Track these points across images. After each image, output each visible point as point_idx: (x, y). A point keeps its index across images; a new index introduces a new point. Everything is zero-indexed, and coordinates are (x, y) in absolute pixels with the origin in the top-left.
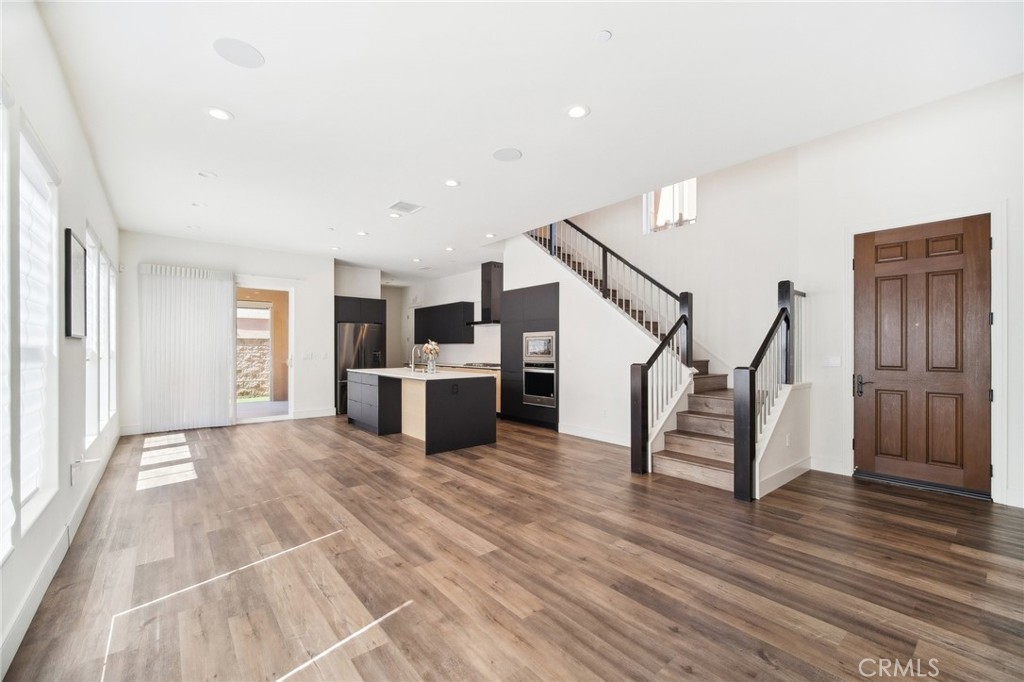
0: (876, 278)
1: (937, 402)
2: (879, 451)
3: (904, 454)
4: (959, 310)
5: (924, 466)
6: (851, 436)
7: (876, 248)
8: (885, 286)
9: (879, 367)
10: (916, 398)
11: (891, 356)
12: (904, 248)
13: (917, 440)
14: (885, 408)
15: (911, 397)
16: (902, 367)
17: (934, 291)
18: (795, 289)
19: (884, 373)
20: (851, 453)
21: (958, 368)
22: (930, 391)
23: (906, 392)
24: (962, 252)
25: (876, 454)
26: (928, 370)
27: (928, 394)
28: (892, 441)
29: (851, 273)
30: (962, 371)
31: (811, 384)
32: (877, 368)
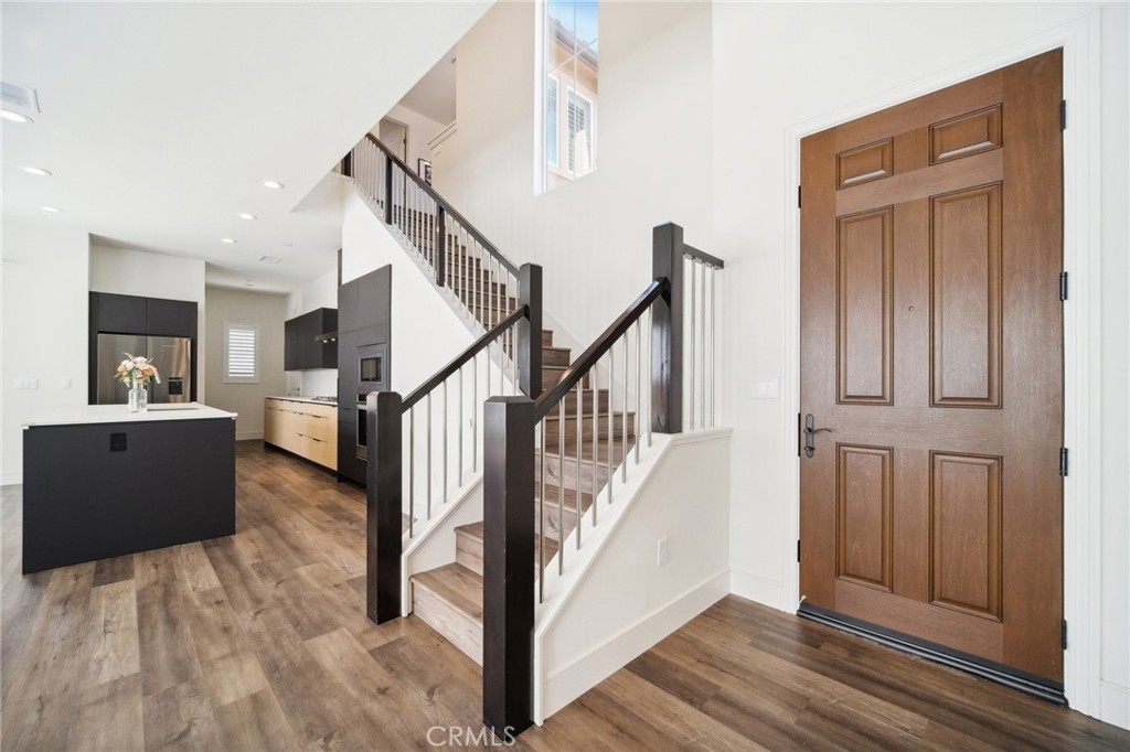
0: (838, 220)
1: (949, 472)
2: (841, 569)
3: (886, 580)
4: (995, 274)
5: (925, 607)
6: (796, 537)
7: (839, 159)
8: (852, 233)
9: (845, 399)
10: (910, 464)
11: (864, 377)
12: (888, 152)
13: (911, 550)
14: (852, 484)
15: (901, 461)
16: (884, 400)
17: (944, 233)
18: (686, 241)
19: (852, 410)
20: (795, 567)
21: (991, 400)
22: (936, 448)
23: (891, 450)
24: (1001, 144)
25: (838, 574)
26: (933, 404)
27: (933, 454)
28: (863, 549)
29: (796, 212)
30: (1000, 406)
31: (731, 431)
32: (839, 402)
